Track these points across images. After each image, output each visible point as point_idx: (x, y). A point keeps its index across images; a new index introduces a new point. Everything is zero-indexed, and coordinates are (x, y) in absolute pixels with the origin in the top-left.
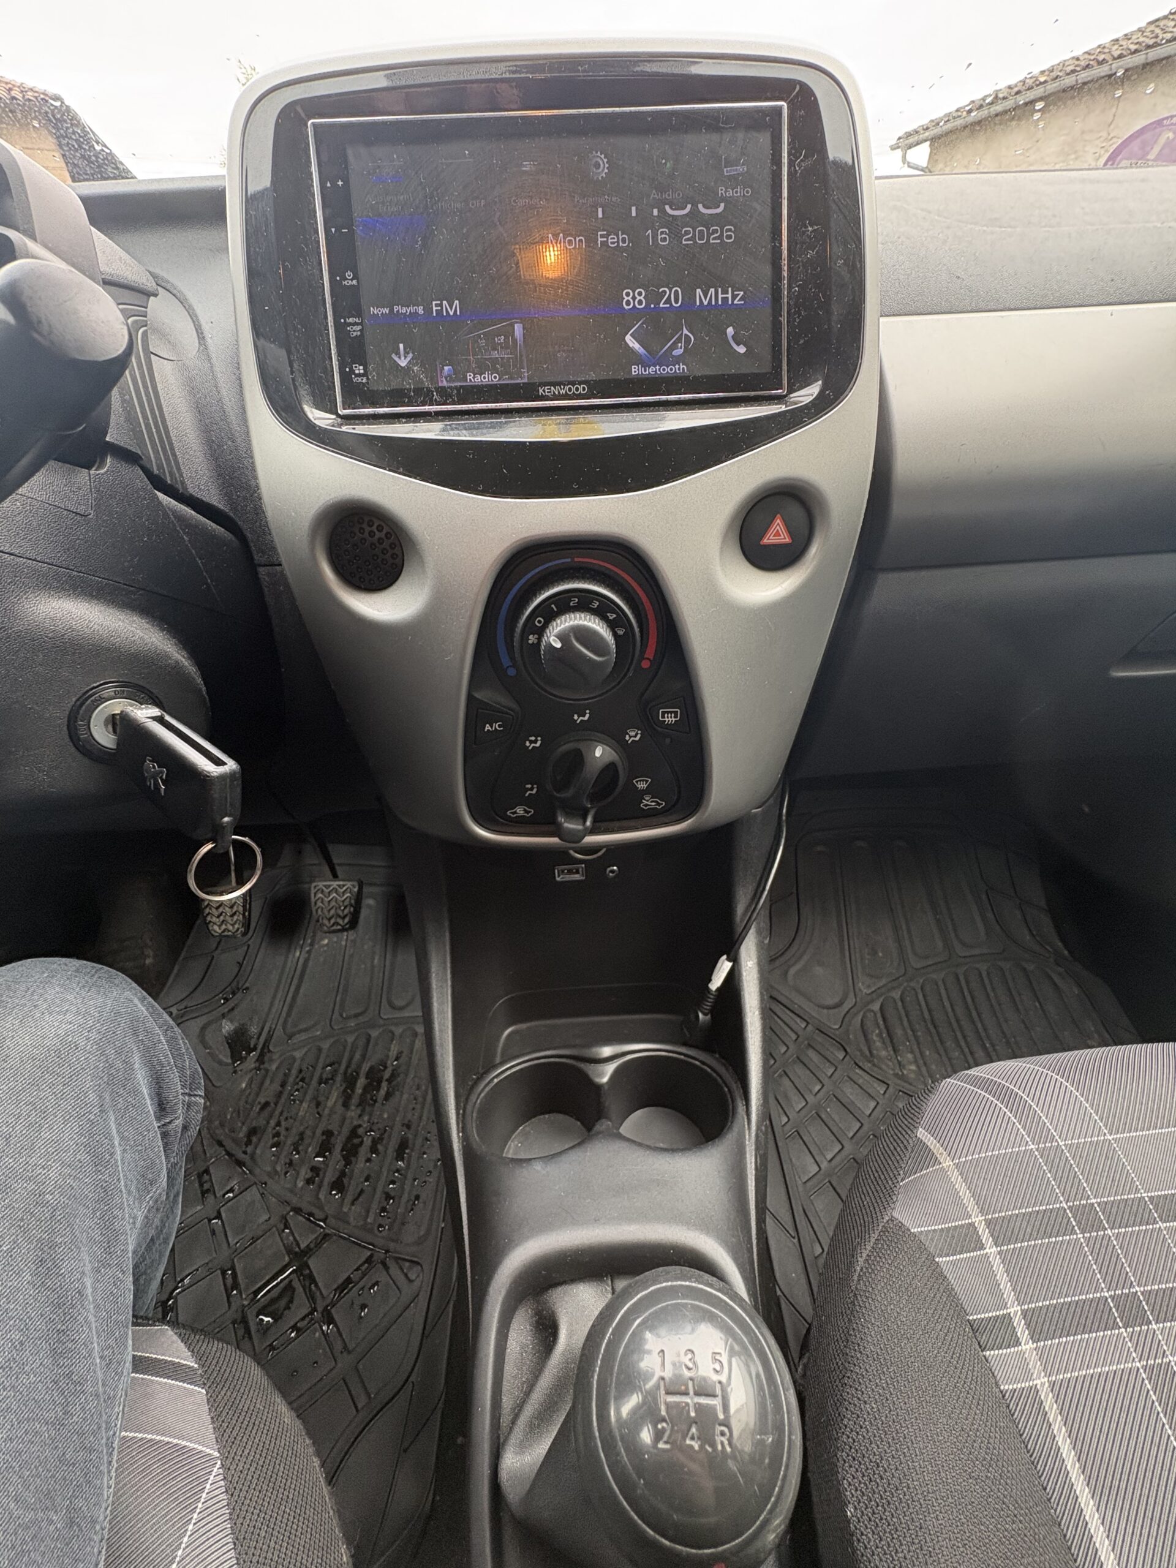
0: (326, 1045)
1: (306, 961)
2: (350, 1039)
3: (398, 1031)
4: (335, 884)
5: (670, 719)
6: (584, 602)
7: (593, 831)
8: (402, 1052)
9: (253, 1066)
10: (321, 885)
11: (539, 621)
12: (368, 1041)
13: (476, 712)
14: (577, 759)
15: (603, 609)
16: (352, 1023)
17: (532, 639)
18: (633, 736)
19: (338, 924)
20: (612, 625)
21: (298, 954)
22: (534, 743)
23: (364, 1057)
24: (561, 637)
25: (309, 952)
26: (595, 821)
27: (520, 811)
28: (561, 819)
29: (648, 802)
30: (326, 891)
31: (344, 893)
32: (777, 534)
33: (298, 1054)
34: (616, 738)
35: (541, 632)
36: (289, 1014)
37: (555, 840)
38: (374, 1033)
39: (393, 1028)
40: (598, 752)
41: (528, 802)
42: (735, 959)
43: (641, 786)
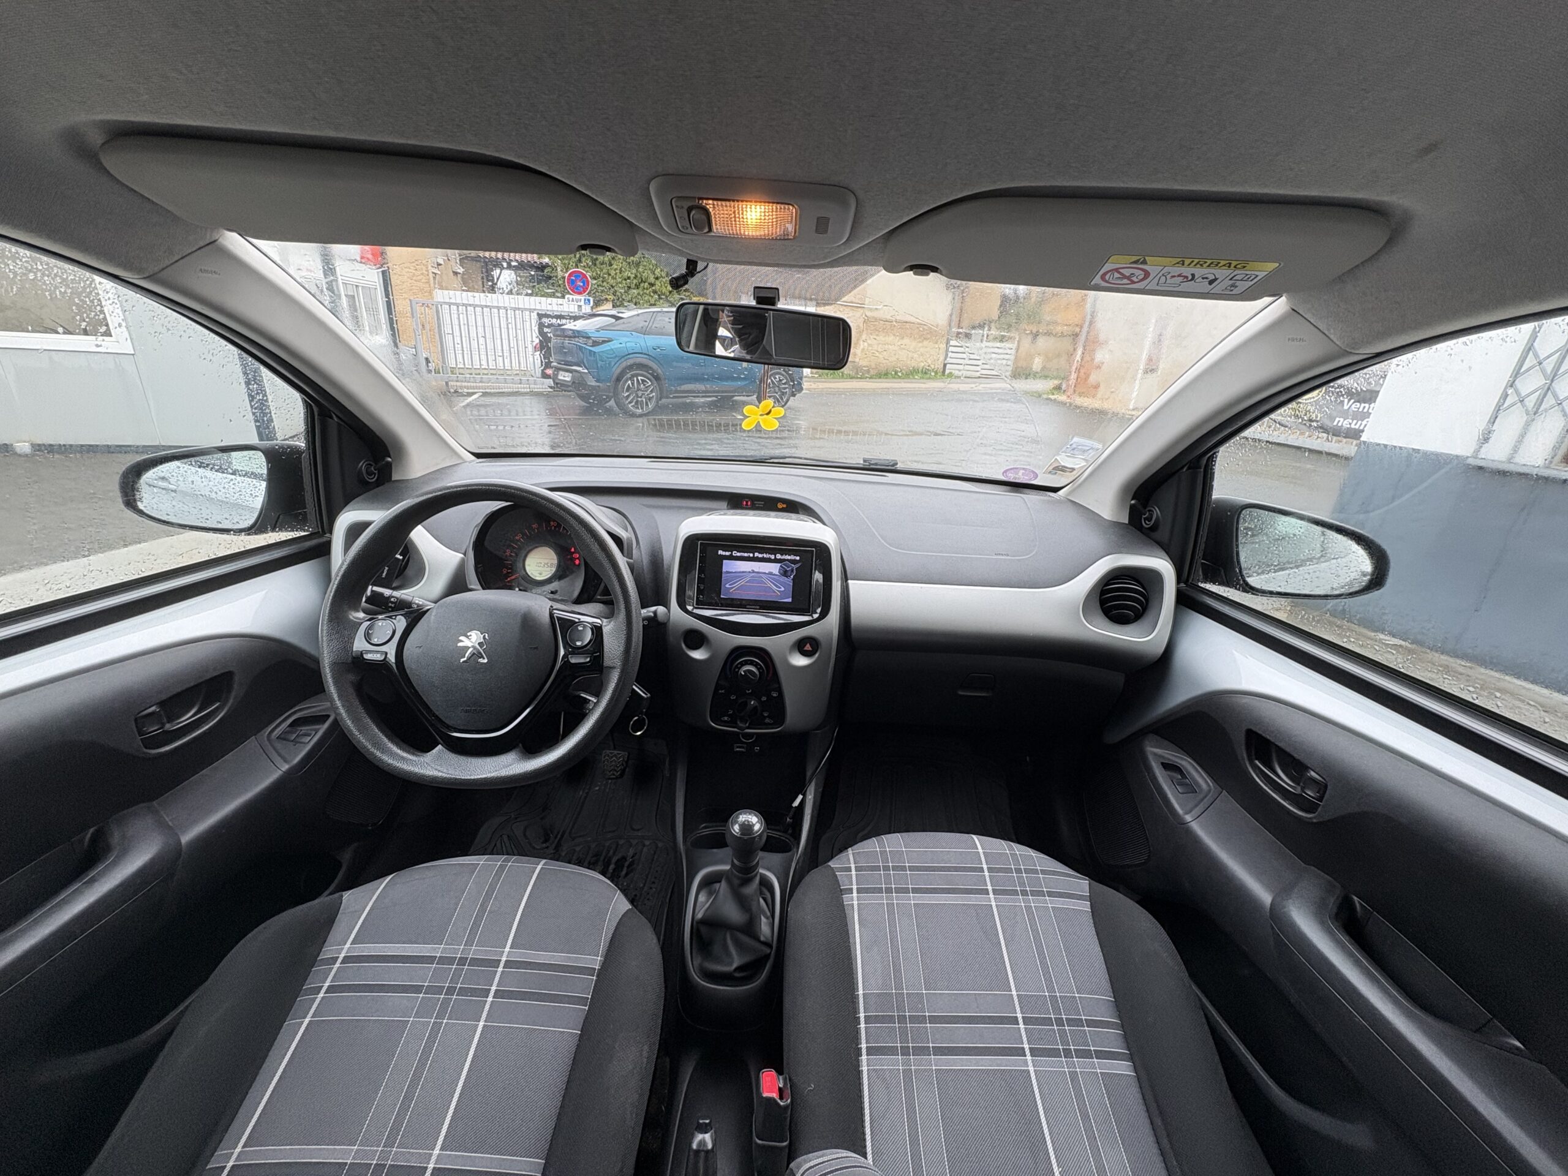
0: (593, 846)
1: (586, 797)
2: (607, 844)
3: (634, 842)
4: (616, 752)
5: (775, 695)
6: (752, 663)
7: (748, 728)
8: (636, 854)
9: (552, 852)
10: (608, 752)
11: (739, 666)
12: (617, 847)
13: (718, 687)
14: (746, 704)
15: (756, 665)
16: (609, 836)
17: (737, 670)
18: (764, 699)
19: (614, 775)
20: (758, 669)
21: (581, 793)
22: (733, 697)
23: (614, 853)
24: (744, 671)
25: (587, 793)
26: (749, 724)
27: (726, 718)
28: (738, 722)
29: (767, 721)
30: (610, 755)
31: (620, 758)
32: (808, 647)
33: (578, 849)
34: (758, 699)
35: (740, 668)
36: (573, 827)
37: (736, 730)
38: (621, 842)
39: (631, 840)
40: (752, 703)
41: (729, 716)
42: (804, 795)
43: (766, 715)
